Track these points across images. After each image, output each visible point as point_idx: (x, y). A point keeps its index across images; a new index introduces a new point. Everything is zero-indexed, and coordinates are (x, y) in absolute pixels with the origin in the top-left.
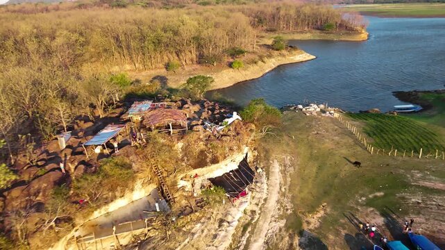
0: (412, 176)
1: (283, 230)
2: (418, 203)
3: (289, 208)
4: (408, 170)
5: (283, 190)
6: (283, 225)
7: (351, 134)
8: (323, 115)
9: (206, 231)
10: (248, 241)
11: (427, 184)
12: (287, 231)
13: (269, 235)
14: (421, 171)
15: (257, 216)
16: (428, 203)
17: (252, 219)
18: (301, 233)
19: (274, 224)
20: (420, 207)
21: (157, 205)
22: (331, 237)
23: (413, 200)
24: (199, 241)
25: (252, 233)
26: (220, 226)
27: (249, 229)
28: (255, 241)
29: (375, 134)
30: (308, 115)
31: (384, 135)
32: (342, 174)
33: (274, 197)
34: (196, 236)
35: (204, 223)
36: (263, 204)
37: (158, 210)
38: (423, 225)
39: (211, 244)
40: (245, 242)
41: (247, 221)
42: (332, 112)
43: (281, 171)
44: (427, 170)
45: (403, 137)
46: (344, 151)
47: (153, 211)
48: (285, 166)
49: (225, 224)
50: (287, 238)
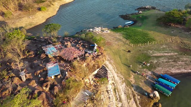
0: (150, 53)
1: (126, 87)
2: (157, 63)
3: (122, 77)
4: (147, 51)
5: (116, 71)
6: (125, 85)
7: (120, 40)
8: (104, 32)
9: (106, 97)
10: (119, 95)
11: (155, 55)
12: (128, 87)
13: (124, 90)
14: (151, 50)
15: (116, 85)
16: (159, 62)
17: (115, 86)
18: (132, 86)
19: (122, 86)
20: (158, 64)
21: (86, 93)
22: (141, 84)
23: (155, 62)
24: (106, 102)
25: (118, 92)
26: (108, 93)
27: (117, 91)
28: (121, 94)
29: (129, 38)
30: (98, 33)
31: (132, 38)
32: (128, 58)
33: (116, 75)
34: (104, 100)
35: (103, 94)
36: (114, 79)
37: (88, 95)
38: (162, 70)
39: (110, 101)
40: (118, 96)
41: (114, 88)
42: (107, 30)
43: (109, 63)
44: (152, 49)
45: (138, 37)
46: (123, 48)
47: (86, 96)
48: (109, 60)
49: (109, 92)
50: (130, 90)
